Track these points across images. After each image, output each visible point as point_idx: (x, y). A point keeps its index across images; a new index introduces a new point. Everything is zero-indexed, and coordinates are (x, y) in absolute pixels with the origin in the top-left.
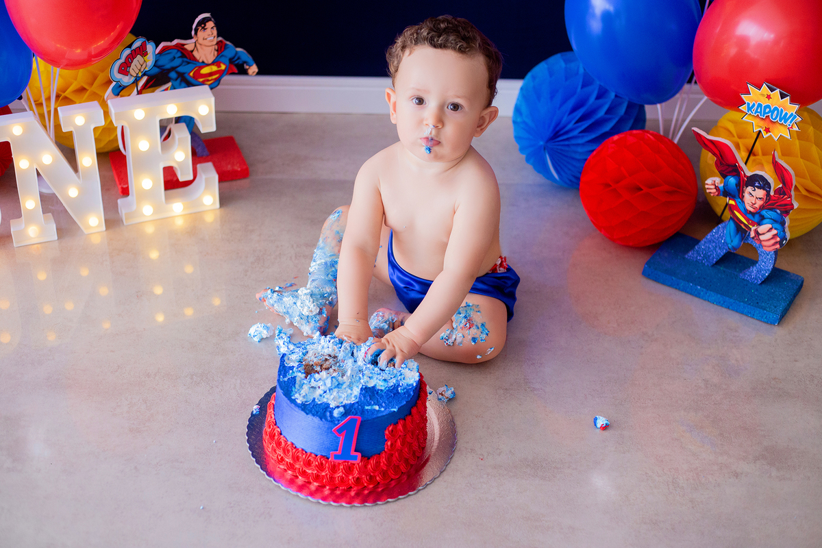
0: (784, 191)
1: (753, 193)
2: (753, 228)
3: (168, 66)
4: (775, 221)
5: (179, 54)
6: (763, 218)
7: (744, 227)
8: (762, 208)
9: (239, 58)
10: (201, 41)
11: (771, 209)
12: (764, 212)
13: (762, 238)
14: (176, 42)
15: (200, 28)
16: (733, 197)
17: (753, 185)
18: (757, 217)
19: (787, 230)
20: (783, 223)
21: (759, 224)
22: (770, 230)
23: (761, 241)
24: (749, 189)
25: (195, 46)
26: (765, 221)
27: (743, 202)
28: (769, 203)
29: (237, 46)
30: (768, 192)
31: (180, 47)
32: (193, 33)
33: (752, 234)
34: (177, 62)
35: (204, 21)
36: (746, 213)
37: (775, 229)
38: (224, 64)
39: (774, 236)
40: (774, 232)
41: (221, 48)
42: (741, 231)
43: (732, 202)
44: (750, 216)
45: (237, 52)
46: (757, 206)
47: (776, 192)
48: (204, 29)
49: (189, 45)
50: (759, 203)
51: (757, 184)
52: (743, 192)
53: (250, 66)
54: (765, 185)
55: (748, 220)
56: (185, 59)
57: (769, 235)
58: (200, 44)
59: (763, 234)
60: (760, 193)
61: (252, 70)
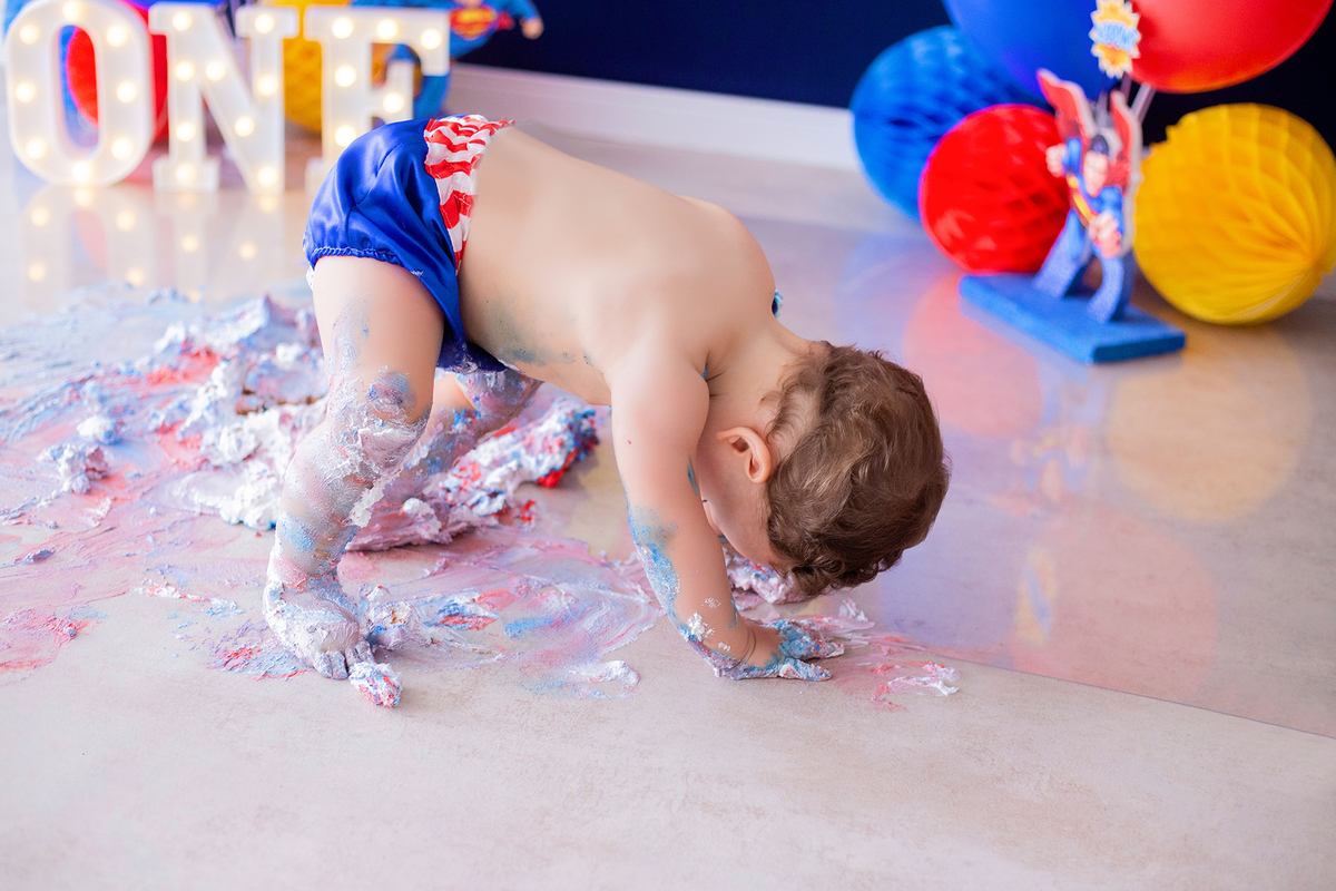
0: (1123, 155)
2: (1093, 221)
4: (1114, 205)
6: (1103, 202)
7: (1084, 222)
8: (1103, 187)
9: (516, 6)
12: (1105, 194)
13: (1103, 236)
16: (1076, 173)
17: (1095, 150)
19: (1127, 218)
20: (1121, 208)
21: (1100, 212)
22: (1110, 221)
24: (1091, 156)
26: (1105, 207)
27: (1084, 180)
28: (1111, 178)
30: (1109, 161)
37: (1115, 218)
38: (496, 9)
44: (1090, 202)
46: (1098, 185)
47: (1117, 159)
50: (1101, 180)
51: (1097, 148)
52: (1084, 162)
53: (530, 18)
54: (1107, 149)
55: (1089, 209)
57: (1109, 230)
59: (1103, 229)
61: (533, 27)
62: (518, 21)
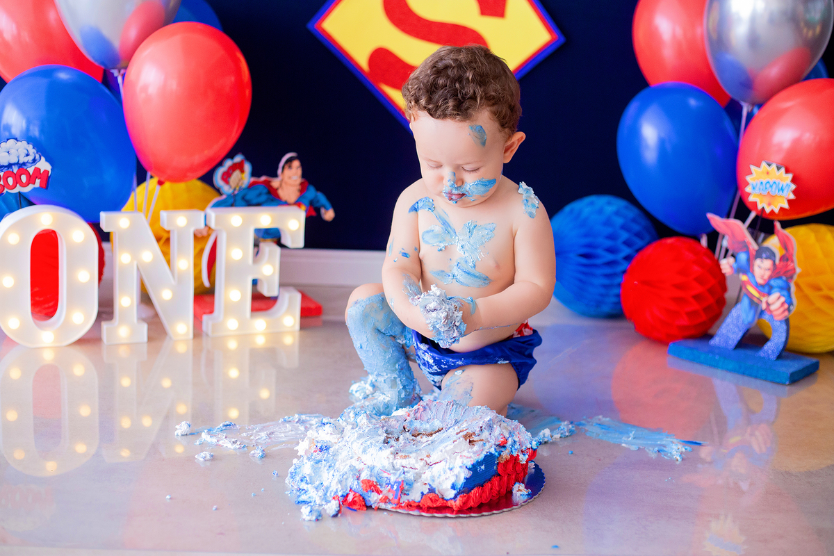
0: (786, 258)
1: (762, 265)
2: (764, 300)
3: (255, 201)
4: (781, 289)
5: (265, 191)
6: (771, 288)
7: (756, 300)
8: (770, 278)
9: (318, 201)
10: (286, 179)
11: (779, 278)
12: (773, 282)
13: (773, 308)
14: (263, 178)
15: (286, 167)
16: (745, 273)
17: (761, 257)
18: (767, 288)
19: (793, 296)
20: (788, 289)
21: (769, 294)
22: (779, 298)
23: (771, 311)
24: (758, 262)
25: (281, 185)
26: (774, 291)
27: (754, 276)
28: (776, 272)
29: (318, 189)
30: (774, 262)
31: (267, 184)
32: (280, 171)
33: (764, 306)
34: (263, 198)
35: (290, 161)
36: (758, 286)
37: (784, 296)
38: (305, 204)
39: (783, 304)
40: (783, 299)
41: (303, 189)
42: (754, 304)
43: (744, 278)
44: (760, 288)
45: (316, 197)
46: (766, 277)
47: (781, 259)
48: (290, 167)
49: (275, 183)
50: (768, 274)
51: (764, 255)
52: (753, 265)
53: (327, 209)
54: (771, 255)
55: (759, 293)
56: (271, 197)
57: (778, 304)
58: (286, 183)
59: (773, 303)
60: (767, 264)
61: (329, 215)
62: (318, 210)
